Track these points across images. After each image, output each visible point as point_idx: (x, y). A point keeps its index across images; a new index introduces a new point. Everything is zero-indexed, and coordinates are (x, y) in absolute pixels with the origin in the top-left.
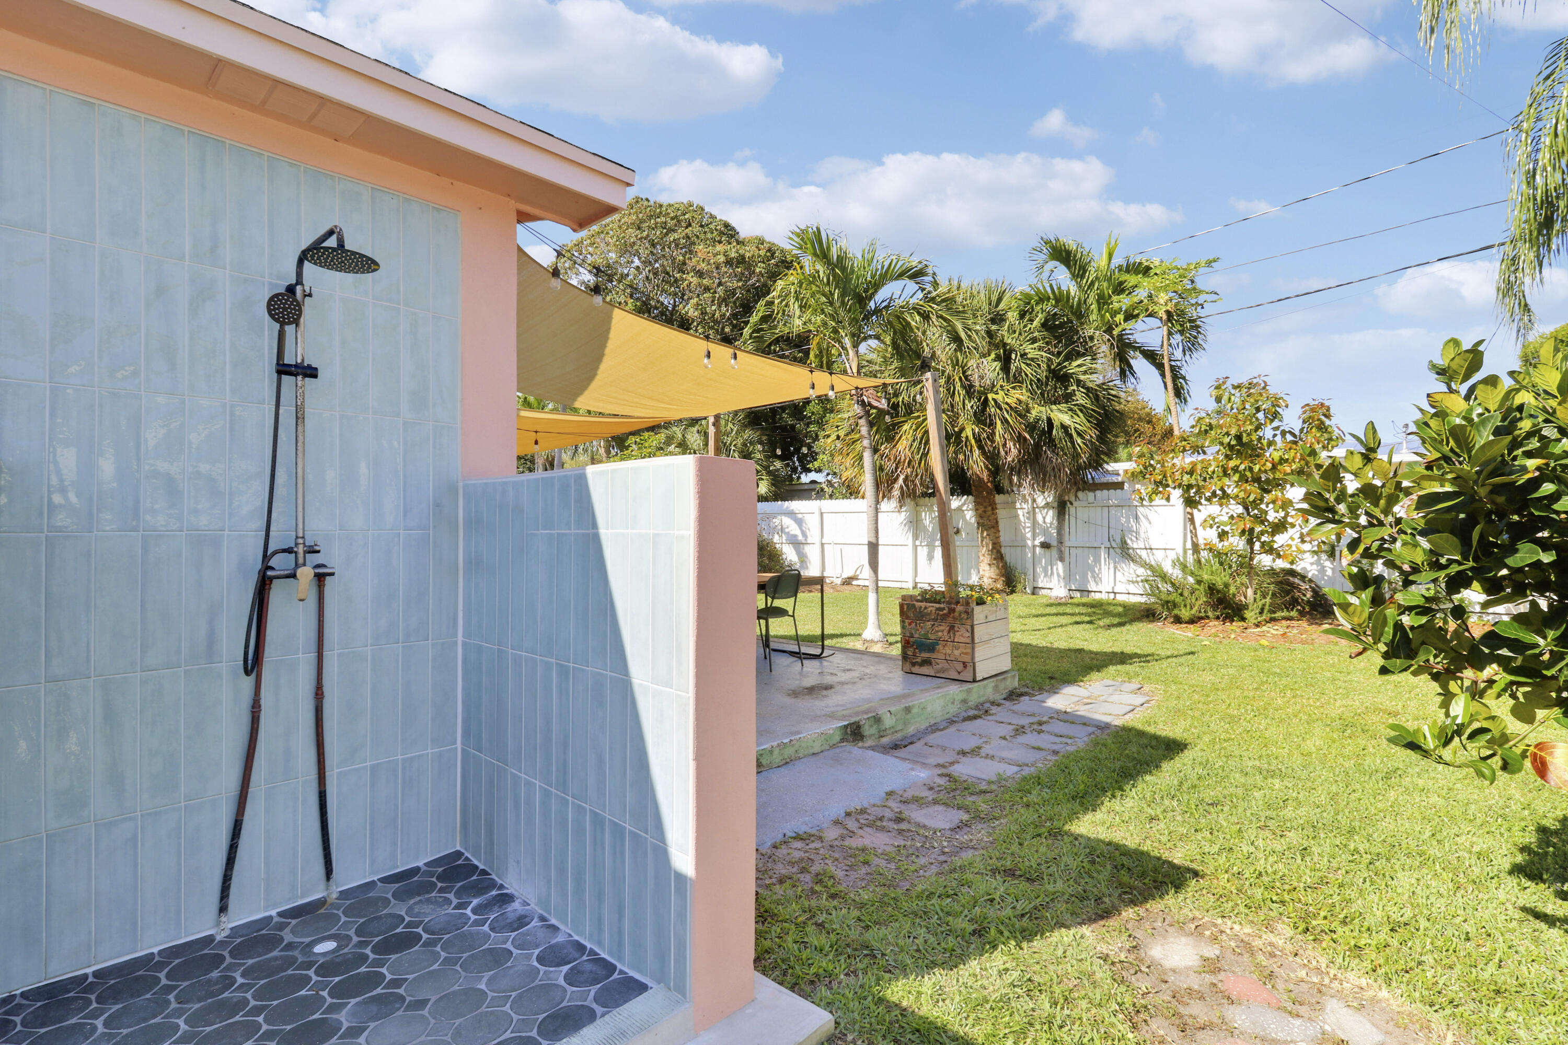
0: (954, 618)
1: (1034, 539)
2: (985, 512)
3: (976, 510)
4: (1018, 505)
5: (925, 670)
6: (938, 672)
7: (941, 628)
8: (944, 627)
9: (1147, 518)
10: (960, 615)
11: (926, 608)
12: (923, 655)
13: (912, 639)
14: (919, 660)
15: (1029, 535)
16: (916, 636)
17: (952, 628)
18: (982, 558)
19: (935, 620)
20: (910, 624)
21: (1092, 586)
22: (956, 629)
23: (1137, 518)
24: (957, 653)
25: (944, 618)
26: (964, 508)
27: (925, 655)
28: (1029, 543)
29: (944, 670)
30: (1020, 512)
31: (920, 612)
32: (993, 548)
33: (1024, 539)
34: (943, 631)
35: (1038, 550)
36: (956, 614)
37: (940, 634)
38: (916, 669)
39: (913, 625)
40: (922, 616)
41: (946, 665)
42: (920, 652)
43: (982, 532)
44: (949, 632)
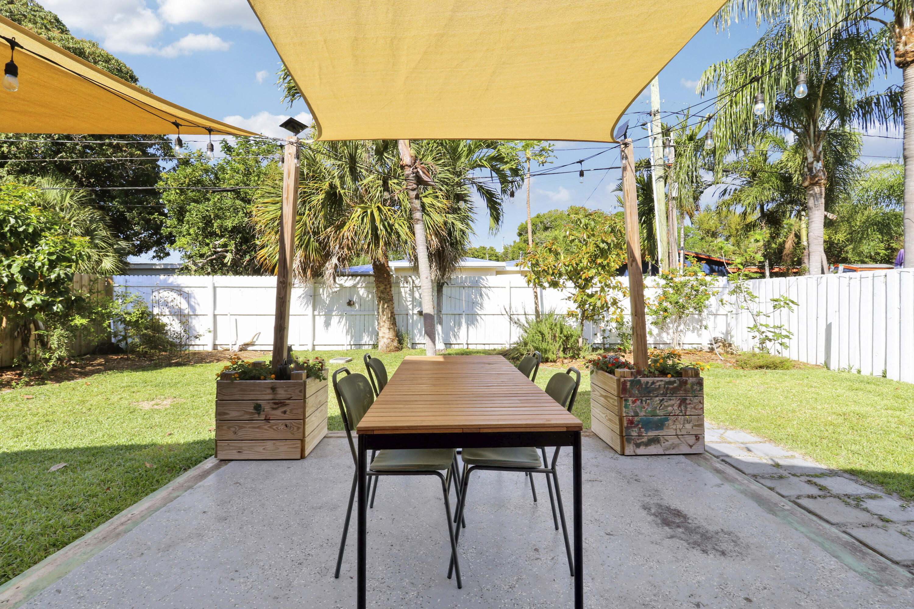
0: (686, 391)
1: (413, 310)
2: (385, 289)
3: (378, 287)
4: (401, 285)
5: (653, 449)
6: (667, 449)
7: (672, 402)
8: (675, 402)
9: (487, 296)
10: (692, 387)
11: (653, 383)
12: (650, 434)
13: (636, 419)
14: (645, 440)
15: (410, 307)
16: (642, 414)
17: (683, 401)
18: (382, 324)
19: (664, 395)
20: (634, 402)
21: (453, 341)
22: (688, 402)
23: (481, 295)
24: (688, 426)
25: (674, 391)
26: (359, 286)
27: (652, 434)
28: (411, 312)
29: (674, 446)
30: (402, 290)
31: (647, 388)
32: (391, 316)
33: (407, 310)
34: (672, 406)
35: (415, 317)
36: (689, 386)
37: (670, 409)
38: (641, 450)
39: (638, 402)
40: (649, 392)
41: (676, 441)
42: (647, 431)
43: (384, 304)
44: (680, 406)
